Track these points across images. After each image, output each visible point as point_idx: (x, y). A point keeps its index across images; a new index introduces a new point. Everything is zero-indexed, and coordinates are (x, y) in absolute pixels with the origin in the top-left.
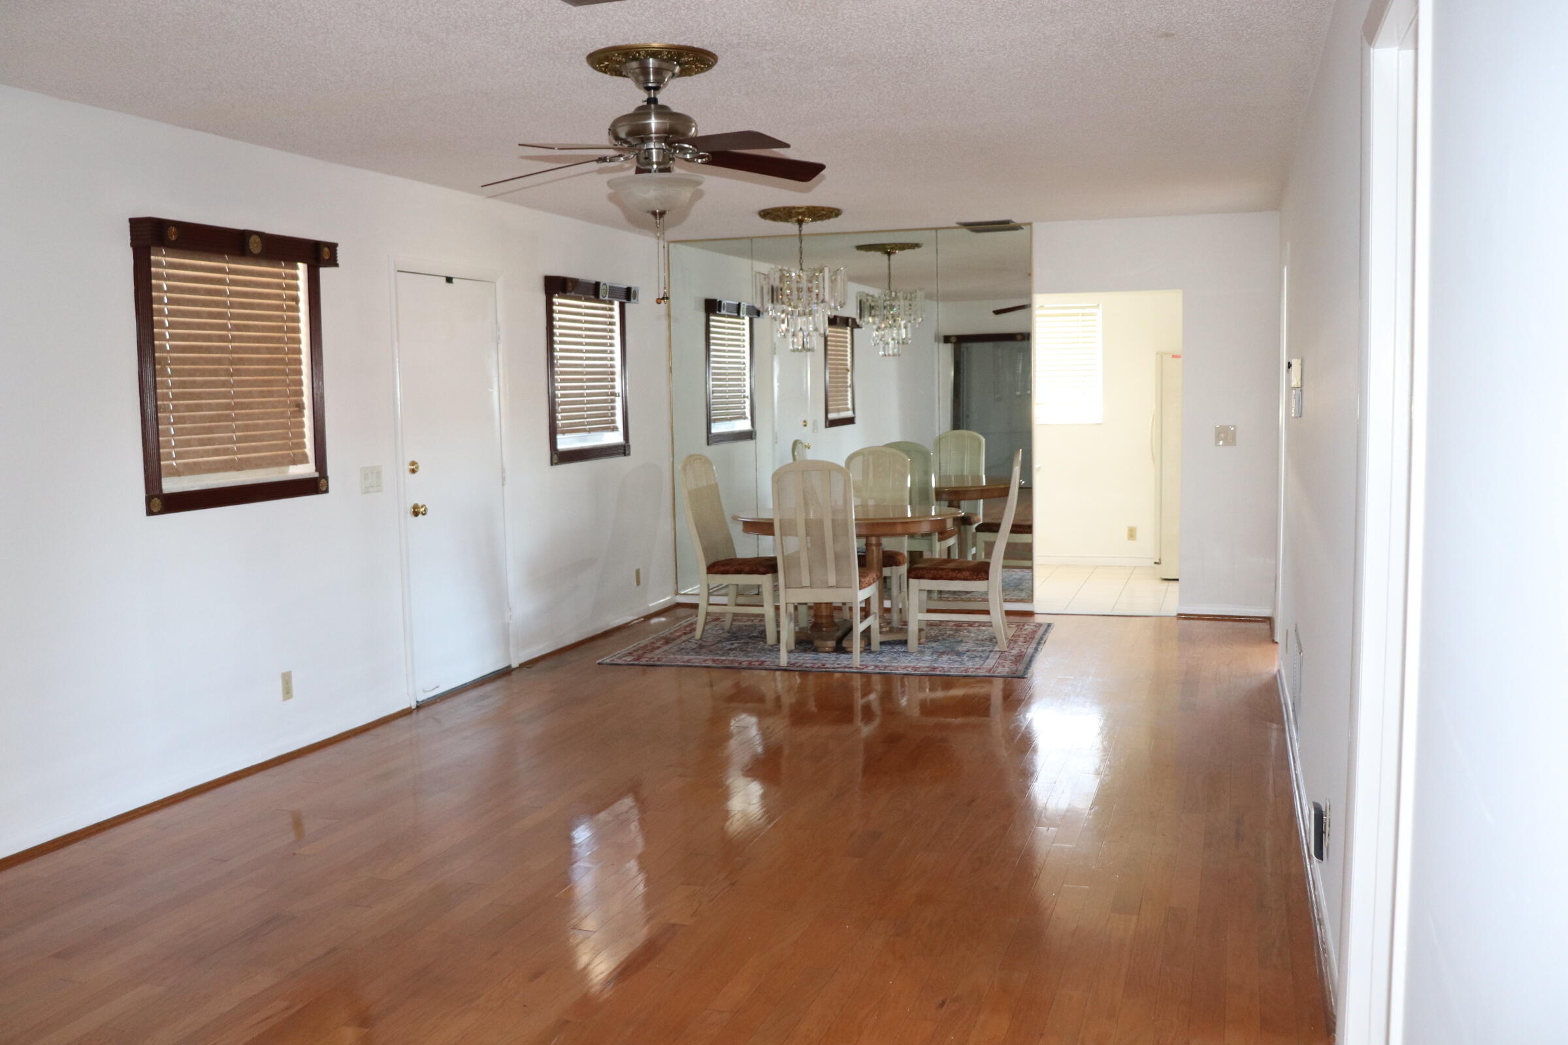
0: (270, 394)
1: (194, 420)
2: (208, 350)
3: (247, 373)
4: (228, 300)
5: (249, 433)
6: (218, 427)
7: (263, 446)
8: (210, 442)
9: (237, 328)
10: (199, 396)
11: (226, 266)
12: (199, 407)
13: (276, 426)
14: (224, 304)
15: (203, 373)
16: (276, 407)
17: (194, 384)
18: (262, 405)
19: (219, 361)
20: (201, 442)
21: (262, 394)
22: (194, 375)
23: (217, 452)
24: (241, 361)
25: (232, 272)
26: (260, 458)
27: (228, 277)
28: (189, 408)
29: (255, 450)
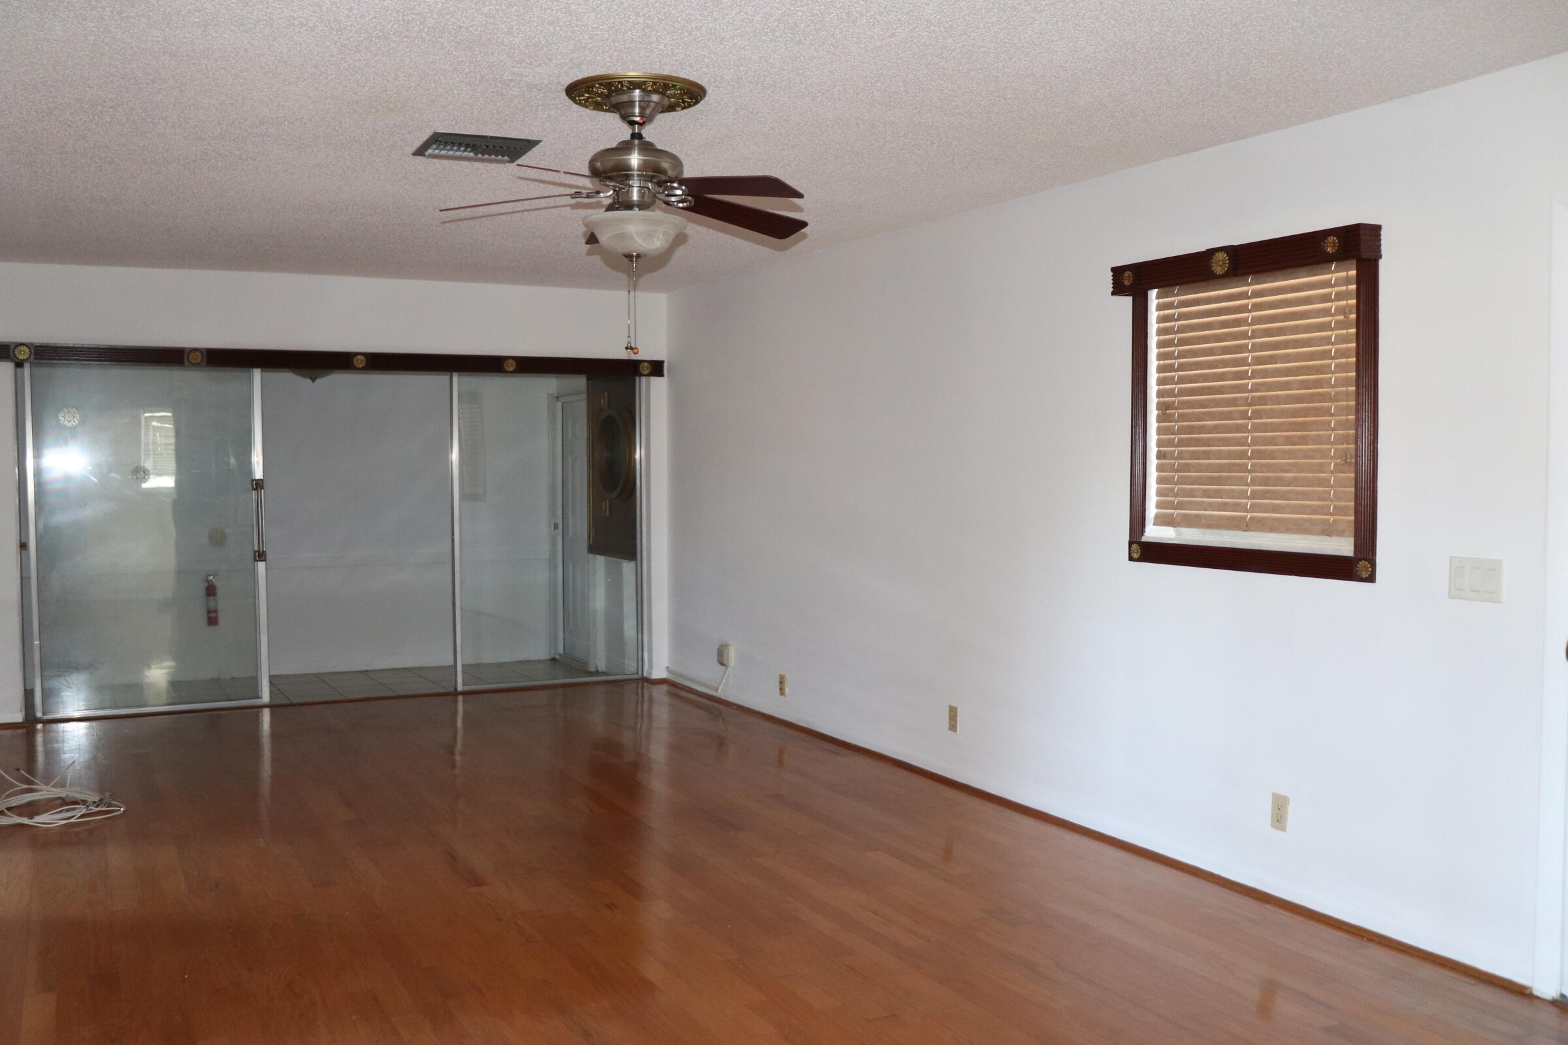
0: (1303, 440)
1: (1199, 468)
2: (1219, 390)
3: (1272, 414)
4: (1249, 329)
5: (1268, 488)
6: (1229, 477)
7: (1287, 505)
8: (1218, 494)
9: (1259, 361)
10: (1207, 443)
11: (1250, 289)
12: (1207, 455)
13: (1309, 483)
14: (1244, 335)
15: (1212, 416)
16: (1311, 458)
17: (1202, 429)
18: (1291, 455)
19: (1233, 402)
20: (1207, 494)
21: (1289, 441)
22: (1202, 420)
23: (1224, 507)
24: (1263, 401)
25: (1256, 294)
26: (1278, 520)
27: (1250, 302)
28: (1195, 455)
29: (1276, 509)
